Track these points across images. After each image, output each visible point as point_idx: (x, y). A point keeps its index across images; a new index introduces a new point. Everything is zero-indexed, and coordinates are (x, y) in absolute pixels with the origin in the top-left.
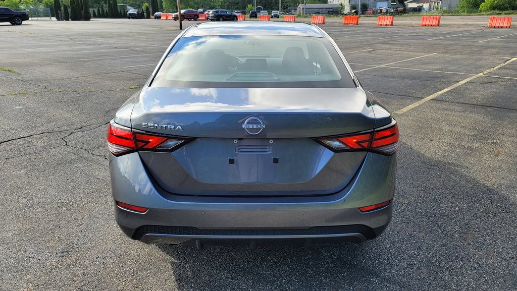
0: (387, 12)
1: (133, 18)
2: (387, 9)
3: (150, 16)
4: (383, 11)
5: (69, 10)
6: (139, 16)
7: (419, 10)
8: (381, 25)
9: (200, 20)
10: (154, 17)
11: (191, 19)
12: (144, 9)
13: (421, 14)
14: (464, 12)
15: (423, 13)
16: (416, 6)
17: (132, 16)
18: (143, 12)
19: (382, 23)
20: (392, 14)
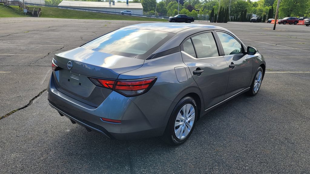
1: (254, 22)
3: (265, 21)
5: (218, 16)
6: (258, 21)
9: (299, 24)
10: (267, 22)
11: (293, 23)
12: (262, 17)
17: (254, 21)
18: (261, 18)
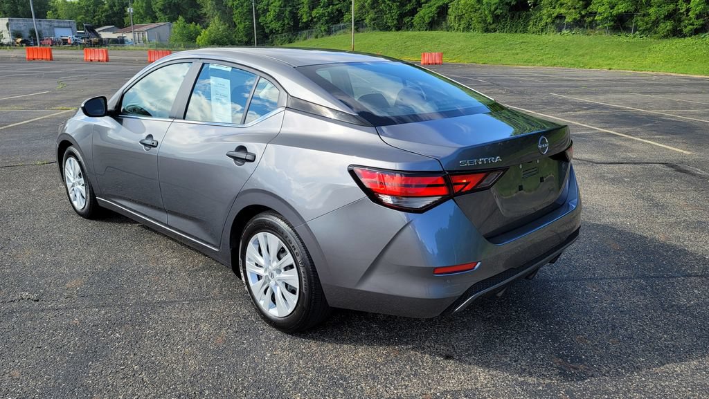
0: (76, 43)
2: (75, 38)
4: (69, 41)
7: (120, 42)
8: (91, 61)
13: (126, 47)
14: (180, 46)
15: (127, 46)
16: (116, 37)
19: (93, 58)
20: (84, 46)
